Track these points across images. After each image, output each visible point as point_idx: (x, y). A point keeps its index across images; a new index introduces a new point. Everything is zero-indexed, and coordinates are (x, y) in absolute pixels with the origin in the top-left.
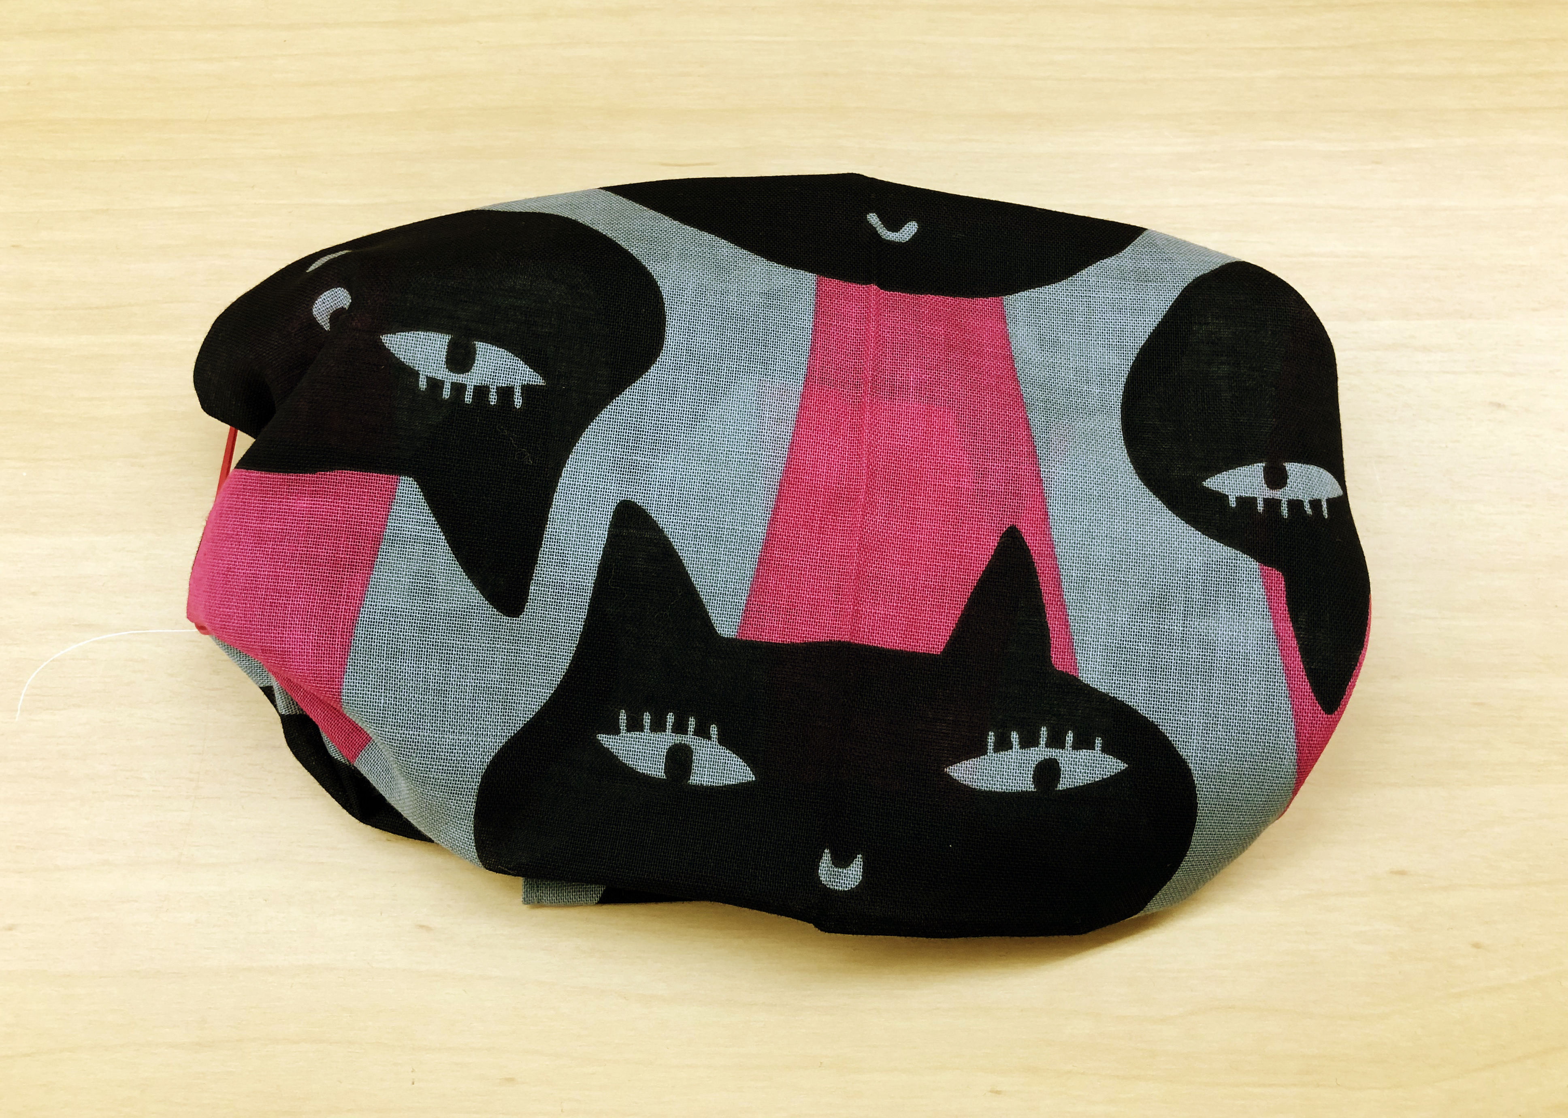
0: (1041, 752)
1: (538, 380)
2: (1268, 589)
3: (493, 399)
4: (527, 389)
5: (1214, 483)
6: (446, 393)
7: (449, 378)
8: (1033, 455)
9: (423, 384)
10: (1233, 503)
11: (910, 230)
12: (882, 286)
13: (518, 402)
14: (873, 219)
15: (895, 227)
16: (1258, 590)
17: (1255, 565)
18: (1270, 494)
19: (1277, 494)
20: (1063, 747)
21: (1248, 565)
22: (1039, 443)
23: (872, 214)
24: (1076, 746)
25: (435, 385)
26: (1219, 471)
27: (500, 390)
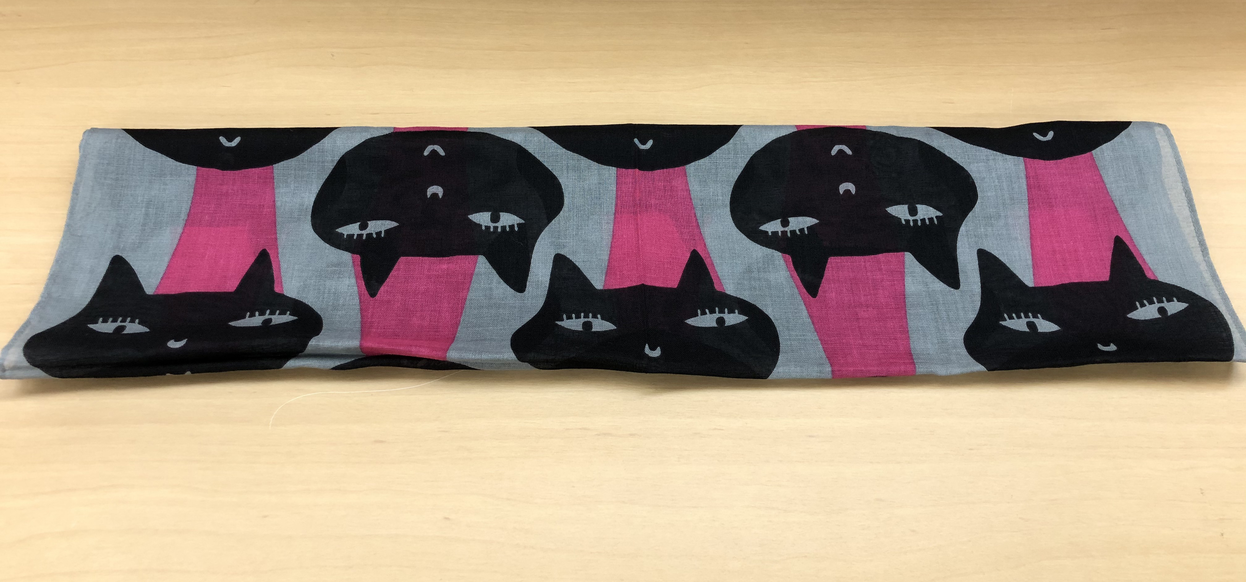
0: (717, 315)
1: (522, 221)
2: (786, 261)
3: (508, 229)
4: (519, 225)
5: (763, 228)
6: (492, 230)
7: (492, 225)
8: (698, 226)
9: (483, 228)
10: (770, 234)
11: (650, 143)
12: (640, 169)
13: (516, 229)
14: (636, 141)
15: (644, 143)
16: (782, 262)
17: (780, 254)
18: (783, 229)
19: (786, 229)
20: (725, 313)
21: (778, 254)
22: (699, 221)
23: (635, 139)
24: (729, 313)
25: (488, 228)
26: (765, 223)
27: (510, 226)
